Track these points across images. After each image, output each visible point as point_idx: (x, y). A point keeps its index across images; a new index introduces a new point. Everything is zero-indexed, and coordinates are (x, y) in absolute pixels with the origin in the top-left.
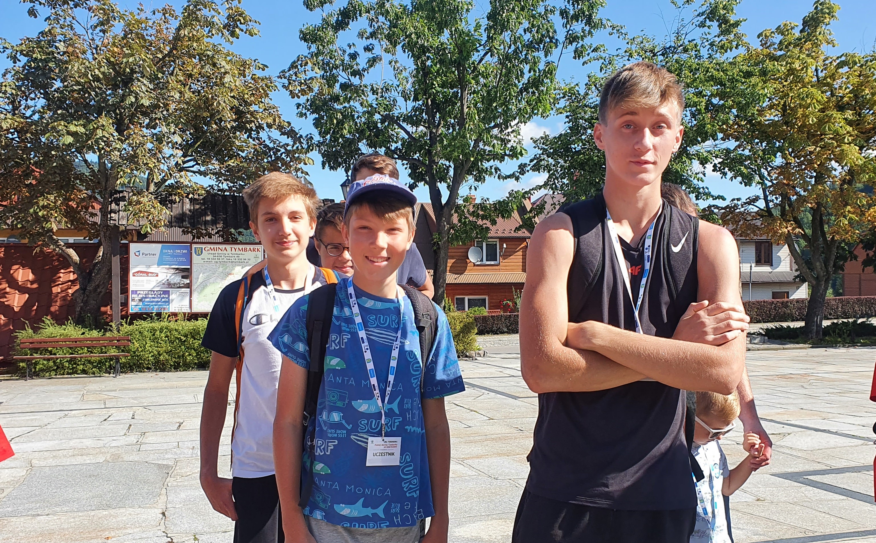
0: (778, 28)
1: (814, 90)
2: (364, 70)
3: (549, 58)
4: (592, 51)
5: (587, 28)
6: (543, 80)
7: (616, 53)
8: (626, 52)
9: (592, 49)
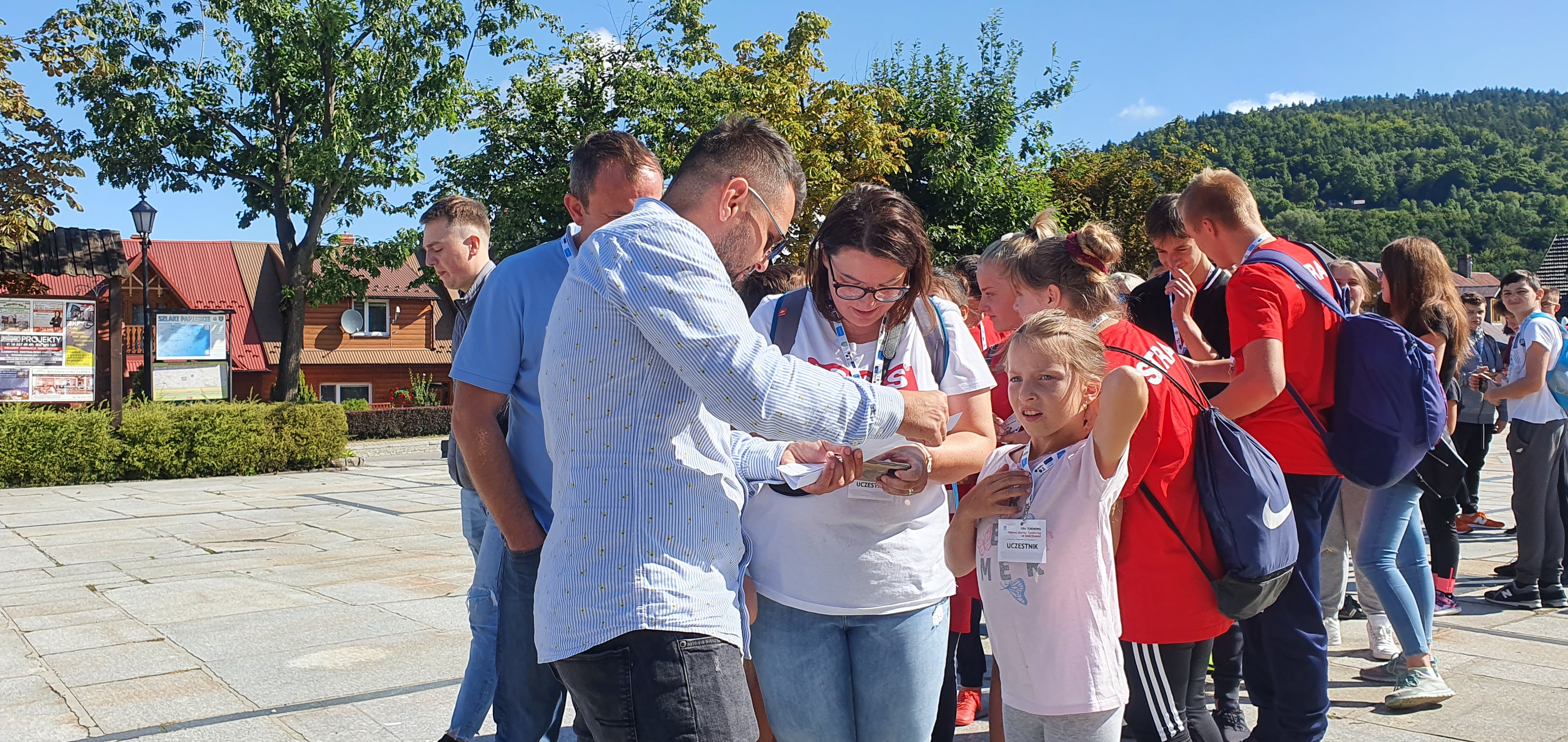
0: (759, 40)
1: (795, 124)
2: (173, 40)
3: (456, 50)
4: (517, 47)
5: (508, 16)
6: (446, 79)
7: (548, 53)
8: (561, 52)
9: (516, 44)
